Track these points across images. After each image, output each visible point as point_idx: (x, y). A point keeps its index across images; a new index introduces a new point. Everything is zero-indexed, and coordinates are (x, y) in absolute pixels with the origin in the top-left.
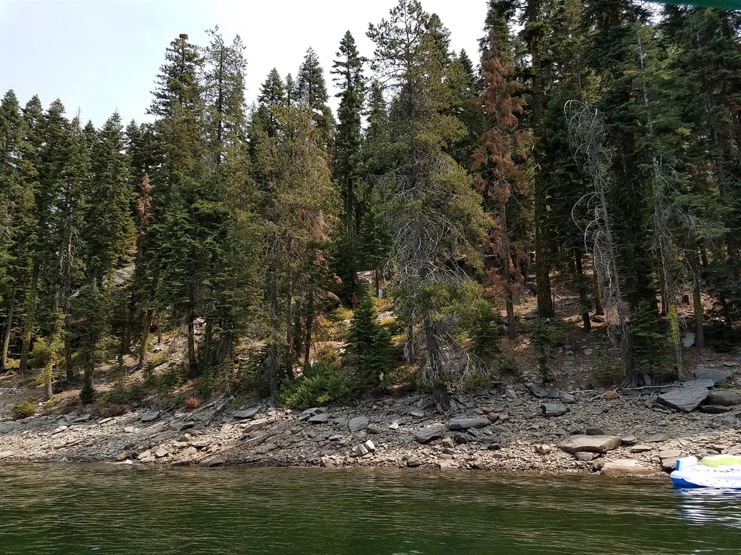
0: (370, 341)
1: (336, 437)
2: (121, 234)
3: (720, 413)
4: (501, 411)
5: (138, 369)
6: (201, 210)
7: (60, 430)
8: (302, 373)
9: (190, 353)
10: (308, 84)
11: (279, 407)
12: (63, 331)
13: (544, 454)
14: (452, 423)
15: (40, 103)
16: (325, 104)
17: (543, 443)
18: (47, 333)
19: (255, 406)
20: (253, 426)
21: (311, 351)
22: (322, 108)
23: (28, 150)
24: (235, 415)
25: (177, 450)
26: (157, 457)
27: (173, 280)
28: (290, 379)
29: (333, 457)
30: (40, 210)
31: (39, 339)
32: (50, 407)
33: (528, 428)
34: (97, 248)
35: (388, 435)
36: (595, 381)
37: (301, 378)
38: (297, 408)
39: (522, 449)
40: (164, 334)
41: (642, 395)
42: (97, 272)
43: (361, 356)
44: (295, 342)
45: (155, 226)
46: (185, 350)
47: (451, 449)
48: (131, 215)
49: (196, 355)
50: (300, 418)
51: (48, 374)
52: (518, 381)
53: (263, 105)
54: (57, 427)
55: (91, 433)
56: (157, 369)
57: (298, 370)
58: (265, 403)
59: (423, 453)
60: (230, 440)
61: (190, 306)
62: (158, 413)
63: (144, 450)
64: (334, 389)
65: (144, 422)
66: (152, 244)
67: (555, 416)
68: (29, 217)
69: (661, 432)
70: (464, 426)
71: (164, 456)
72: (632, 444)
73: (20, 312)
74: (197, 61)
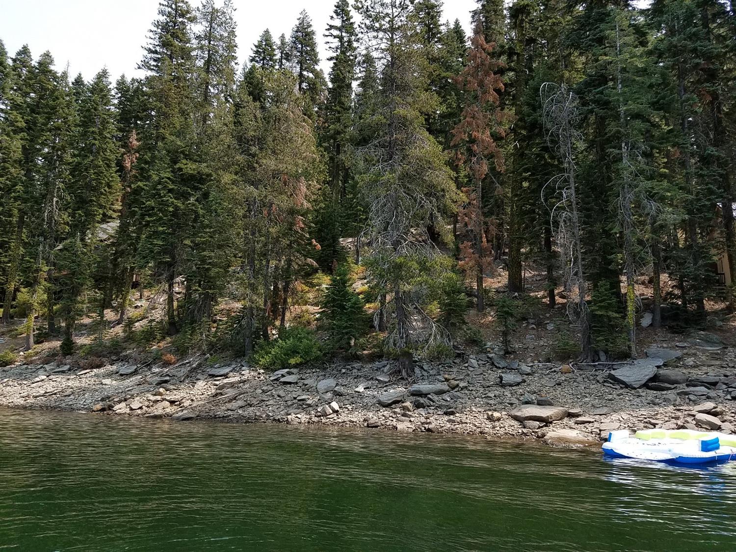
0: (343, 307)
1: (303, 397)
2: (105, 190)
3: (663, 390)
4: (461, 380)
5: (118, 324)
6: (184, 171)
7: (39, 380)
8: (277, 336)
9: (169, 310)
10: (300, 46)
11: (253, 367)
12: (46, 283)
13: (494, 421)
14: (414, 389)
15: (30, 53)
16: (316, 67)
17: (495, 410)
18: (31, 284)
19: (229, 365)
20: (226, 384)
21: (288, 314)
22: (313, 71)
23: (16, 101)
24: (210, 373)
25: (151, 404)
26: (131, 409)
27: (155, 238)
28: (265, 340)
29: (299, 416)
30: (27, 162)
31: (22, 290)
32: (31, 356)
33: (483, 396)
34: (82, 203)
35: (353, 398)
36: (553, 355)
37: (276, 340)
38: (269, 368)
39: (475, 415)
40: (146, 290)
41: (596, 370)
42: (80, 227)
43: (334, 322)
44: (272, 305)
45: (139, 183)
46: (165, 308)
47: (410, 413)
48: (116, 172)
49: (175, 313)
50: (272, 378)
51: (30, 324)
52: (481, 352)
53: (253, 67)
54: (37, 377)
55: (70, 383)
56: (137, 324)
57: (274, 332)
58: (240, 362)
59: (383, 416)
60: (203, 396)
61: (170, 265)
62: (136, 367)
63: (120, 402)
64: (305, 352)
65: (122, 375)
66: (136, 201)
67: (511, 386)
68: (15, 168)
69: (606, 406)
70: (424, 392)
71: (138, 409)
72: (578, 415)
73: (4, 262)
74: (190, 17)
